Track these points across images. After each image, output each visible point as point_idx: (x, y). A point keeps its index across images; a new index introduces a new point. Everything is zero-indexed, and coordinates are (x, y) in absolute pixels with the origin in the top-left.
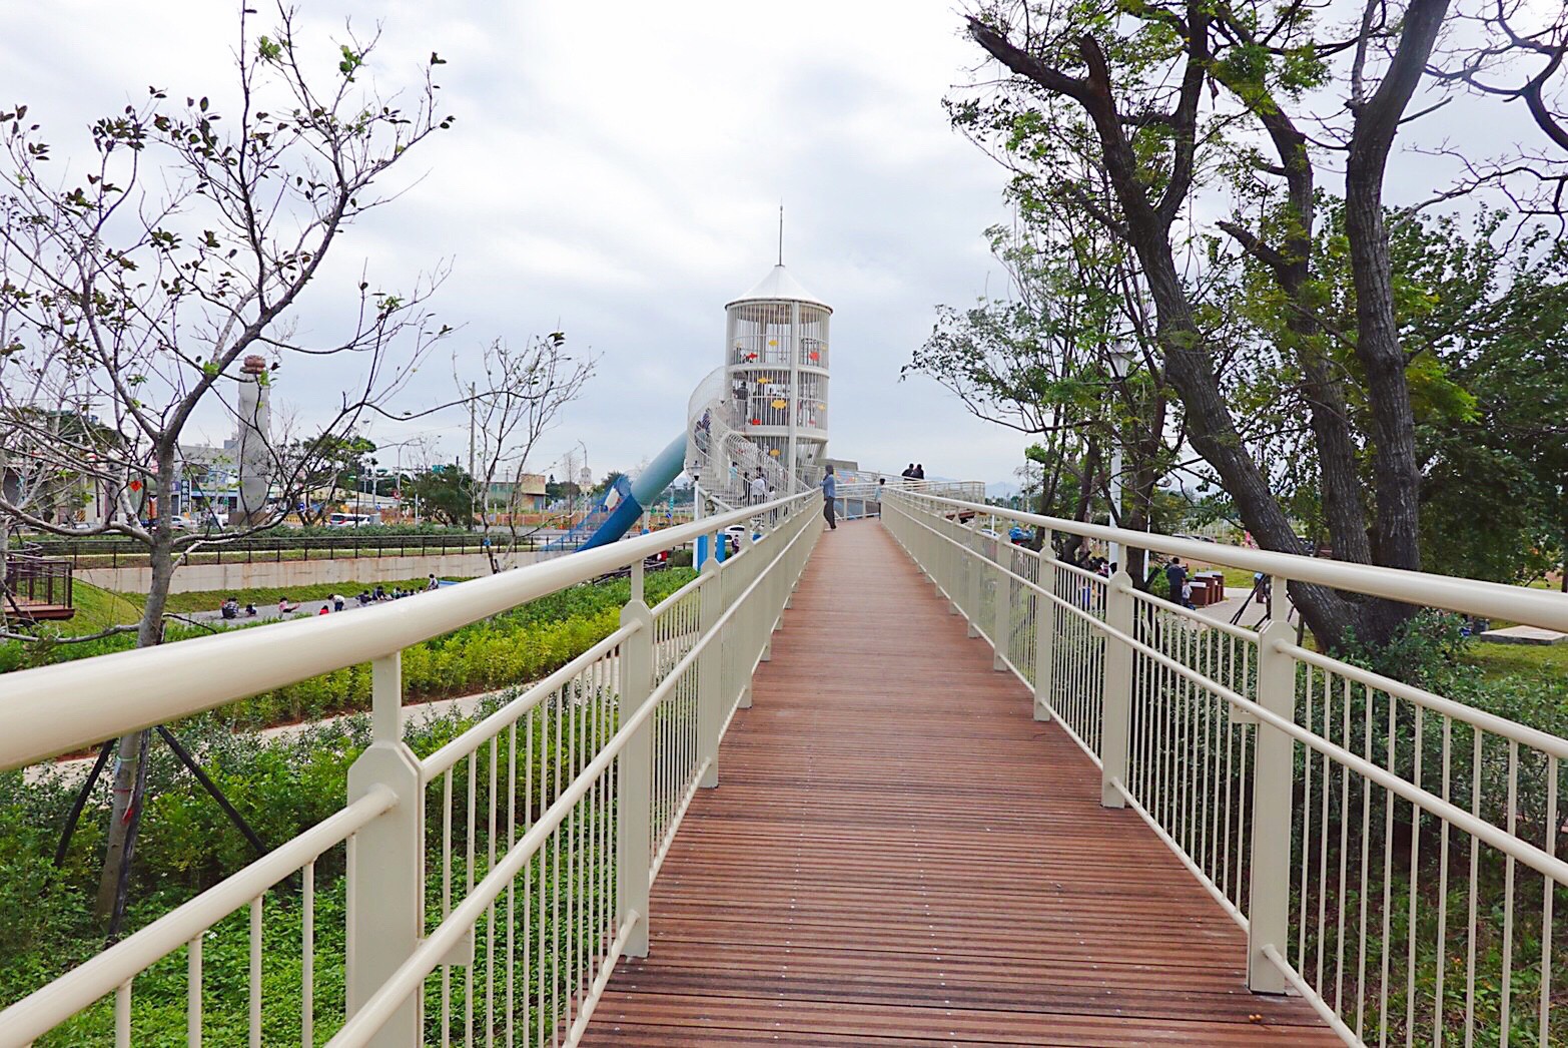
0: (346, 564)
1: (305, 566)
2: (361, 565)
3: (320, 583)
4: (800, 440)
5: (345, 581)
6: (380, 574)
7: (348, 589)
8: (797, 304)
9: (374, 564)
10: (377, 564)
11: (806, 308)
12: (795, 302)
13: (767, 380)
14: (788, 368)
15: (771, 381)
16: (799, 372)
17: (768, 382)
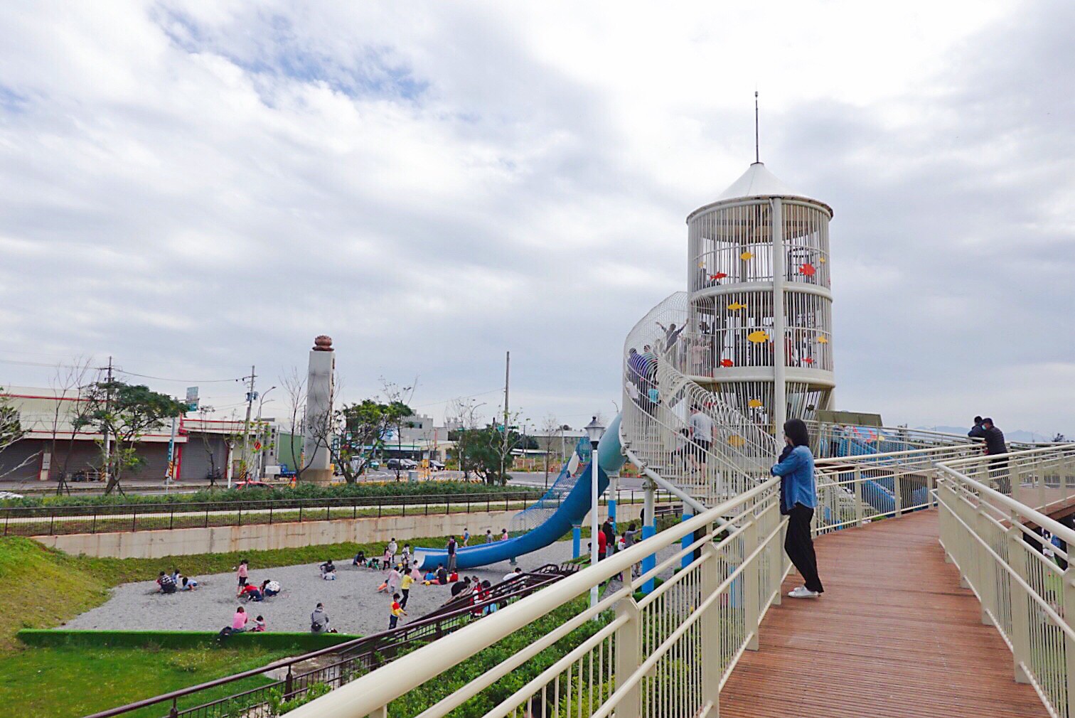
0: (342, 525)
1: (298, 527)
2: (358, 526)
3: (313, 544)
4: (792, 386)
5: (340, 542)
6: (379, 534)
7: (343, 550)
8: (778, 202)
9: (373, 524)
10: (376, 522)
11: (792, 206)
12: (776, 200)
13: (740, 306)
14: (769, 288)
15: (746, 306)
16: (785, 292)
17: (742, 308)
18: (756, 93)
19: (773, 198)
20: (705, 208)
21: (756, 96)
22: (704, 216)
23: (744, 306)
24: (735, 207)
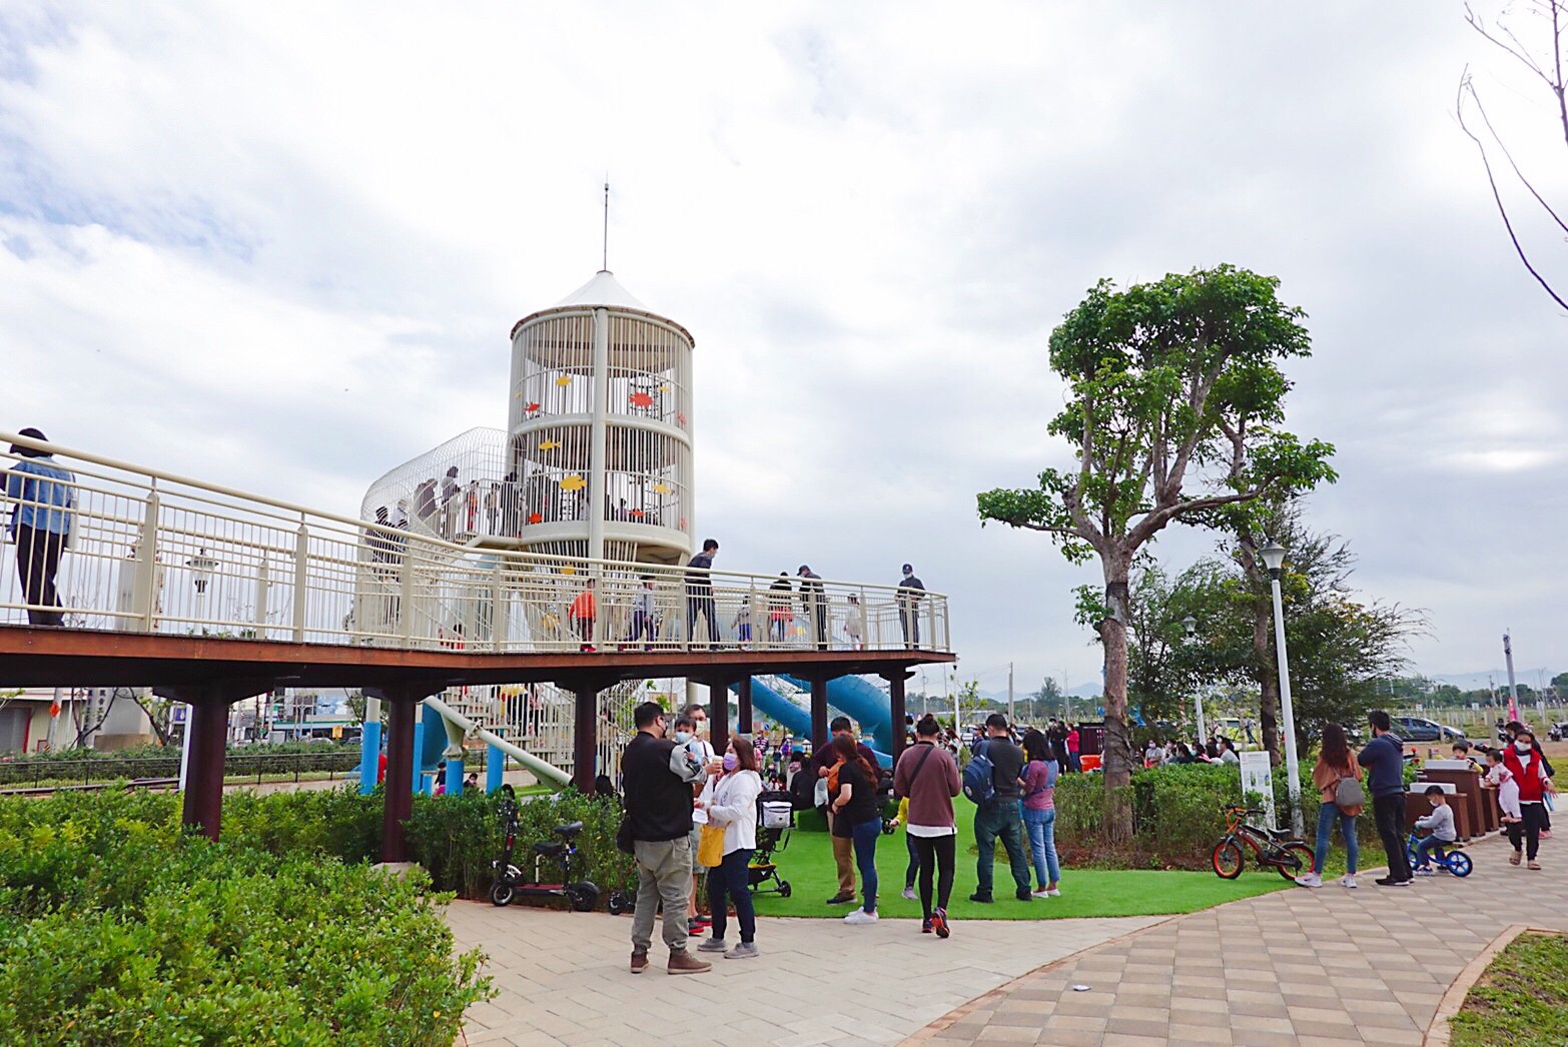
8: (603, 313)
11: (622, 320)
12: (600, 311)
13: (552, 446)
14: (586, 421)
15: (560, 445)
16: (608, 427)
17: (556, 447)
18: (607, 185)
19: (596, 309)
20: (536, 315)
21: (607, 189)
22: (535, 325)
23: (557, 445)
24: (568, 318)
